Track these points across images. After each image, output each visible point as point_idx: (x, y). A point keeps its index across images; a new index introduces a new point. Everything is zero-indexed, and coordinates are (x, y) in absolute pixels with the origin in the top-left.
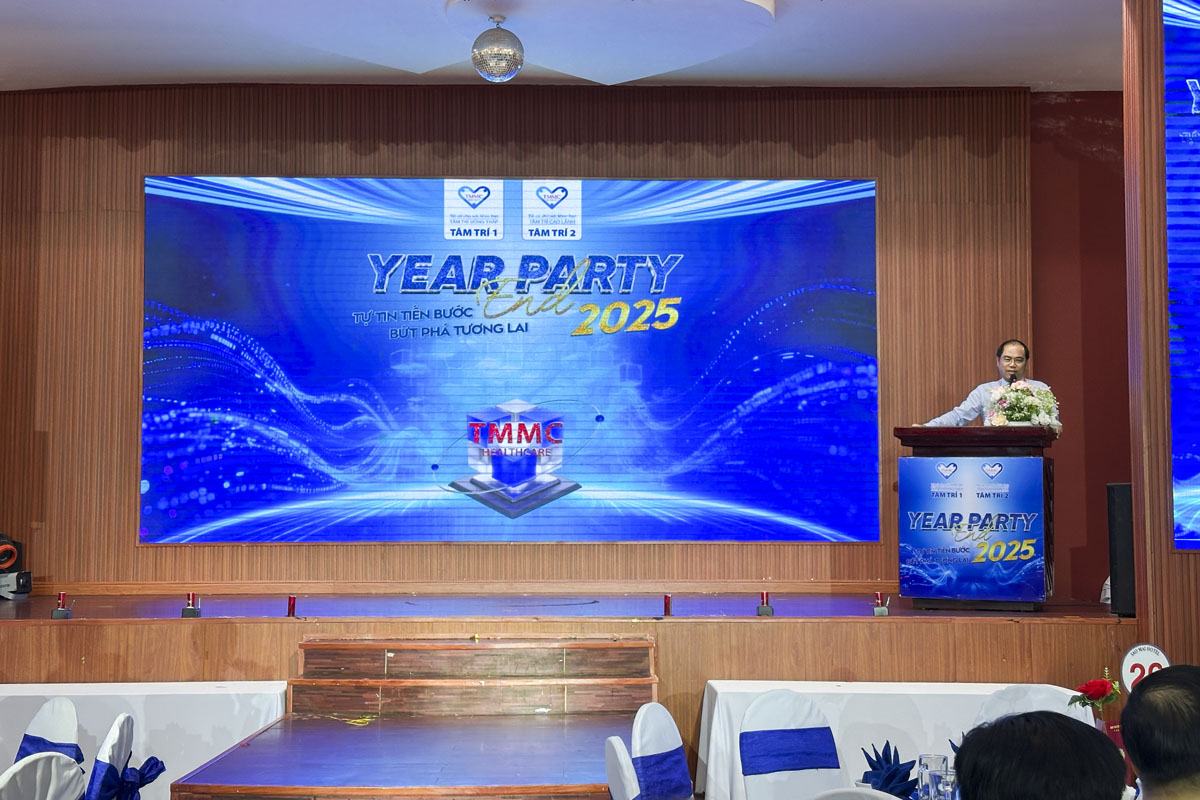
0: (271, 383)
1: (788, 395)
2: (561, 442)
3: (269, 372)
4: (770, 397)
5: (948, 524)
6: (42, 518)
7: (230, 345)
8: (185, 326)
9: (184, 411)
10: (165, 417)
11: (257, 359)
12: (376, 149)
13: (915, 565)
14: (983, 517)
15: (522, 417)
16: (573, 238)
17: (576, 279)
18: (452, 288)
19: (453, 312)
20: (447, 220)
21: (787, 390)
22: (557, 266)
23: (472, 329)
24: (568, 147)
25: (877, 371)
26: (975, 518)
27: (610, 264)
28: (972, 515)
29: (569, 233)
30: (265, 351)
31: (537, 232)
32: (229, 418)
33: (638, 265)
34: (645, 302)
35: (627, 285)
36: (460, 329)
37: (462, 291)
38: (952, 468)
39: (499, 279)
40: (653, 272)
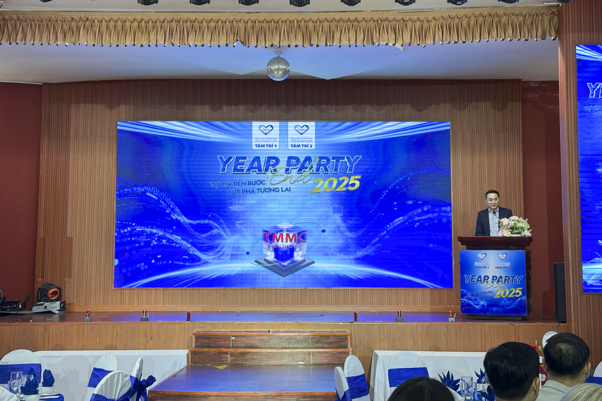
0: (173, 215)
1: (410, 221)
2: (305, 242)
3: (172, 209)
4: (402, 221)
5: (483, 281)
6: (70, 276)
7: (155, 197)
8: (135, 189)
9: (134, 228)
10: (126, 230)
11: (167, 204)
12: (220, 108)
13: (468, 299)
14: (498, 277)
15: (288, 231)
16: (311, 148)
17: (312, 167)
18: (256, 171)
19: (256, 183)
20: (254, 140)
21: (410, 218)
22: (304, 161)
23: (265, 190)
24: (309, 107)
25: (451, 209)
26: (495, 278)
27: (328, 160)
28: (493, 276)
29: (309, 146)
30: (171, 200)
31: (295, 146)
32: (154, 231)
33: (341, 161)
34: (344, 178)
35: (336, 170)
36: (260, 190)
37: (260, 172)
38: (484, 255)
39: (277, 167)
40: (348, 164)
